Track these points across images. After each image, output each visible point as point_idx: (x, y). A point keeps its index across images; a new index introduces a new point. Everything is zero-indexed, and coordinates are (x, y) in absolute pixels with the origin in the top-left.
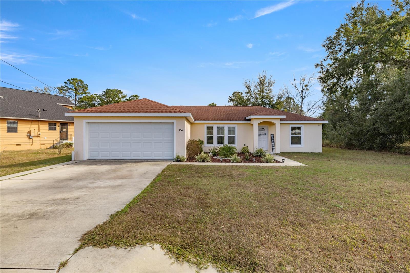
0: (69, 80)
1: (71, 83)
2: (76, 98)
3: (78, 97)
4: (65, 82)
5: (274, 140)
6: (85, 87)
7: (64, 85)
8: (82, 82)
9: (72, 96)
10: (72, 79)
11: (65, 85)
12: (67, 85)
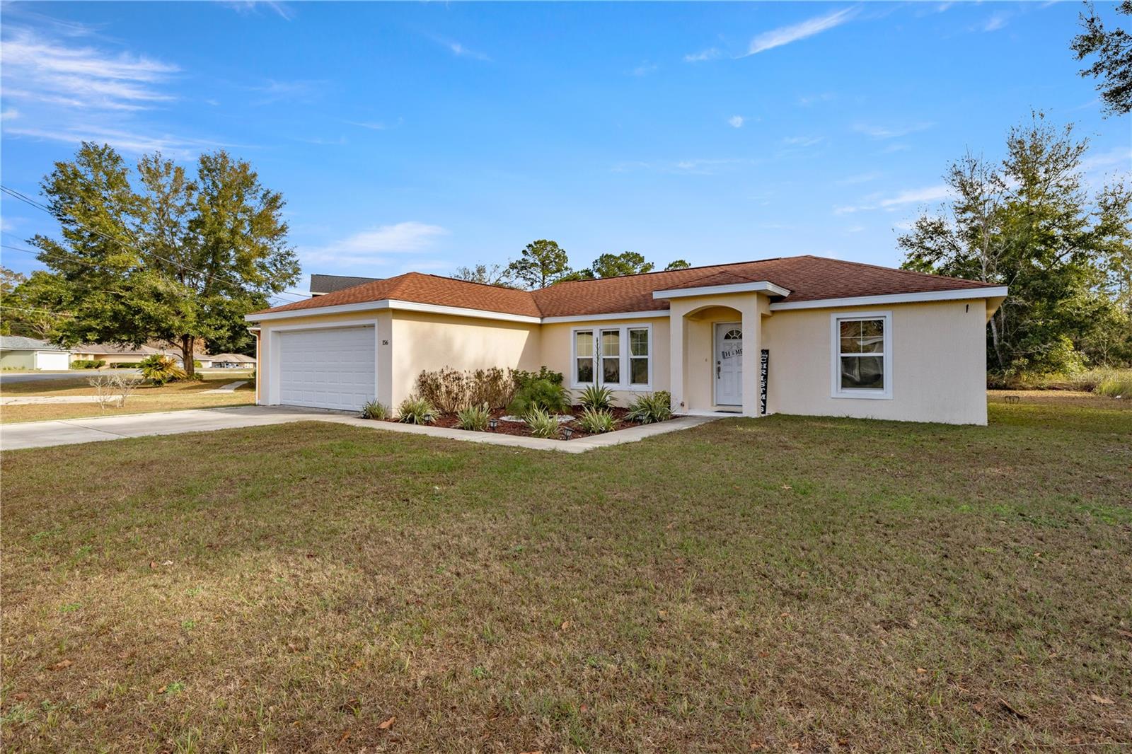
0: (530, 246)
1: (534, 252)
2: (543, 284)
3: (547, 279)
4: (524, 252)
5: (767, 372)
6: (561, 258)
7: (521, 257)
8: (555, 245)
9: (538, 279)
10: (535, 243)
11: (523, 257)
12: (526, 258)
